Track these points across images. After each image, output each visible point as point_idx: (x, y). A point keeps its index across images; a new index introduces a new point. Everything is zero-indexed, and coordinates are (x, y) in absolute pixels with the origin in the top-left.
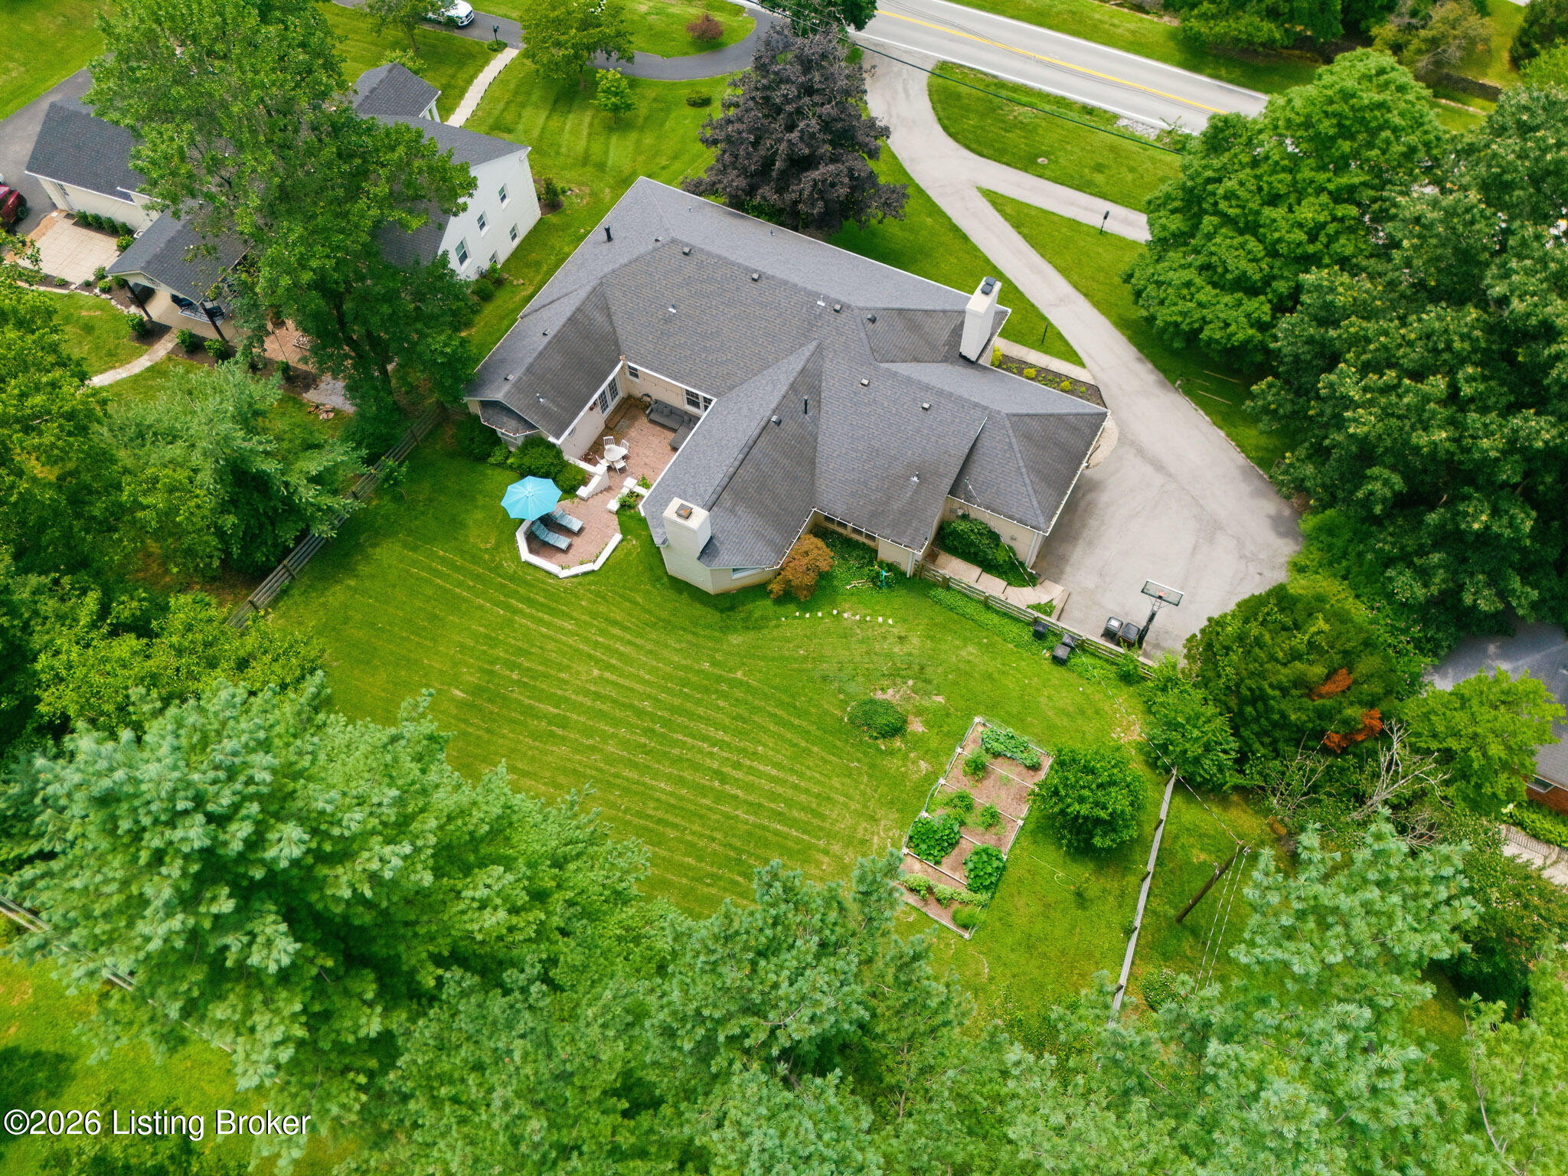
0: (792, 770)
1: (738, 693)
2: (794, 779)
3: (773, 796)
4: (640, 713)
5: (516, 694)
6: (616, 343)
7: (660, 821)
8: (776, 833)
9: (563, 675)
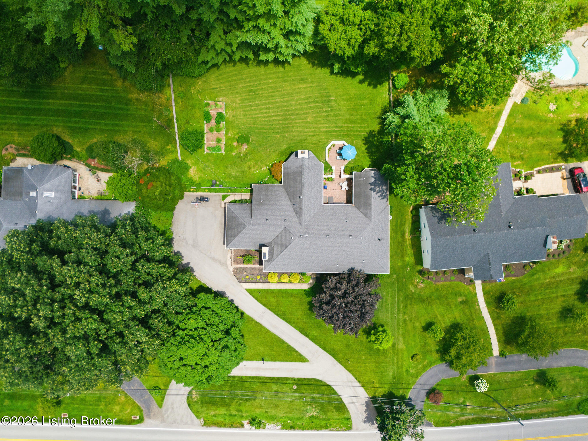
0: (255, 118)
1: (276, 131)
2: (253, 116)
3: (255, 110)
4: (293, 114)
5: (321, 105)
6: (357, 208)
7: (274, 92)
8: (250, 102)
9: (314, 115)
